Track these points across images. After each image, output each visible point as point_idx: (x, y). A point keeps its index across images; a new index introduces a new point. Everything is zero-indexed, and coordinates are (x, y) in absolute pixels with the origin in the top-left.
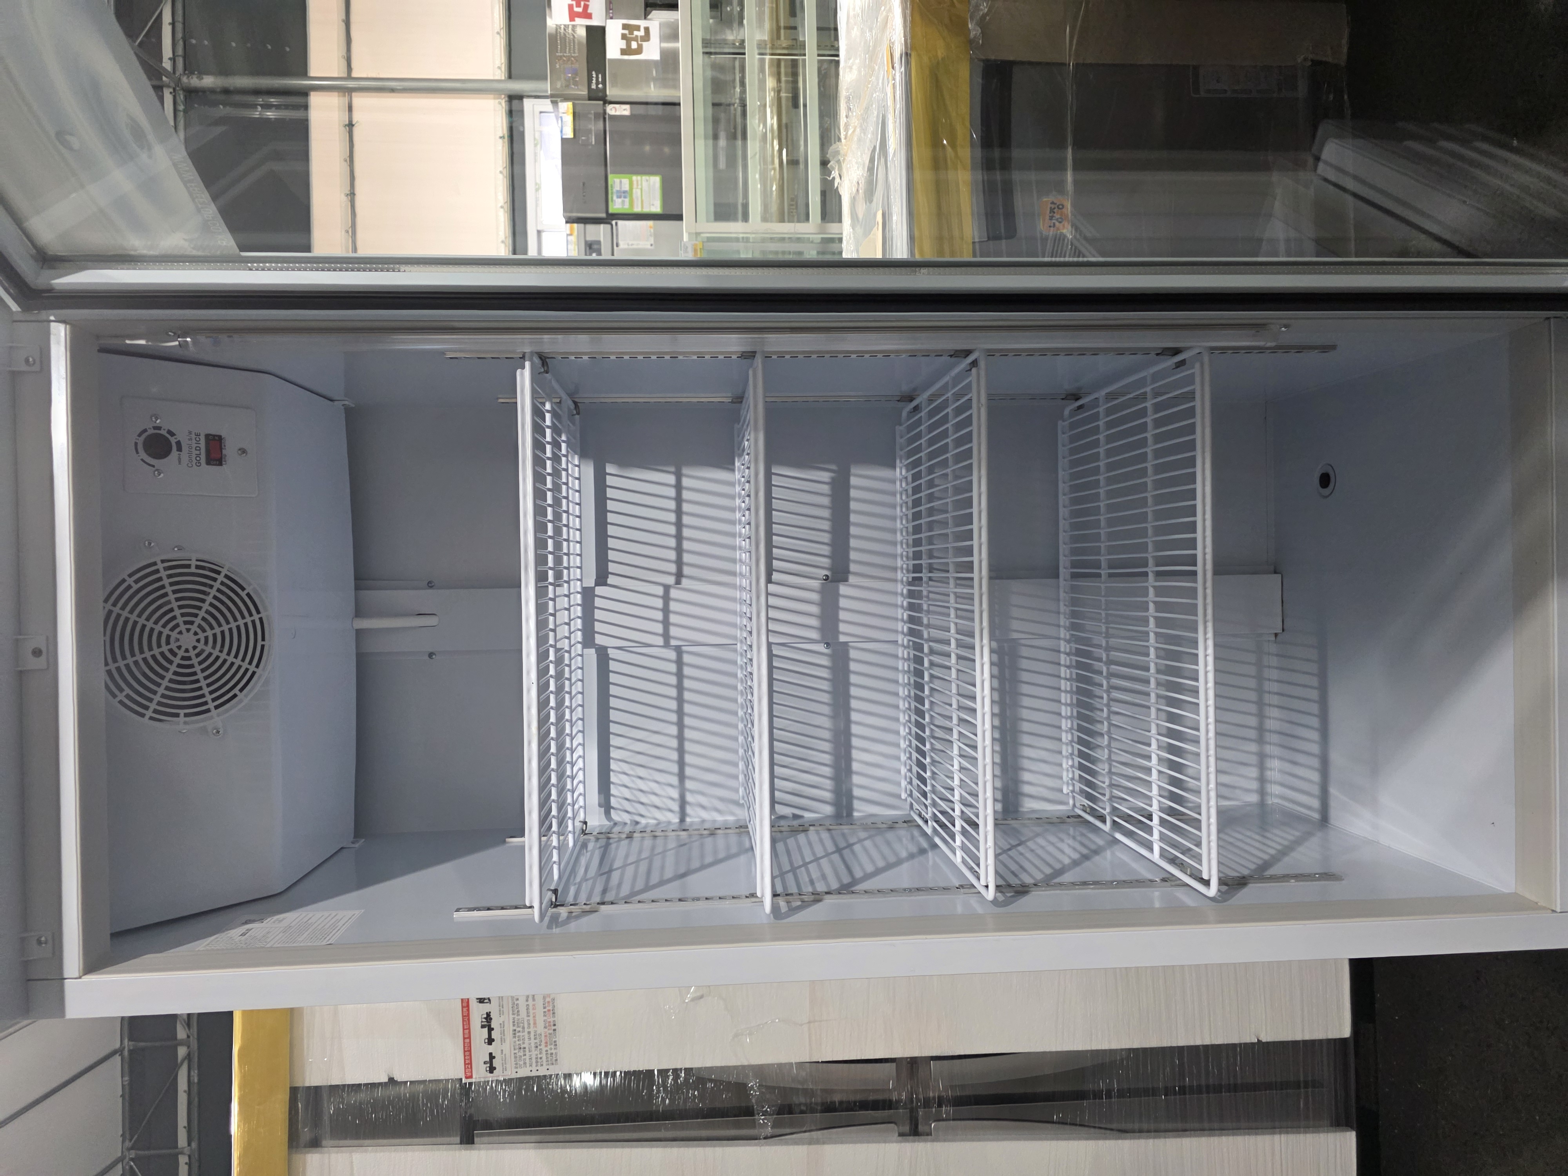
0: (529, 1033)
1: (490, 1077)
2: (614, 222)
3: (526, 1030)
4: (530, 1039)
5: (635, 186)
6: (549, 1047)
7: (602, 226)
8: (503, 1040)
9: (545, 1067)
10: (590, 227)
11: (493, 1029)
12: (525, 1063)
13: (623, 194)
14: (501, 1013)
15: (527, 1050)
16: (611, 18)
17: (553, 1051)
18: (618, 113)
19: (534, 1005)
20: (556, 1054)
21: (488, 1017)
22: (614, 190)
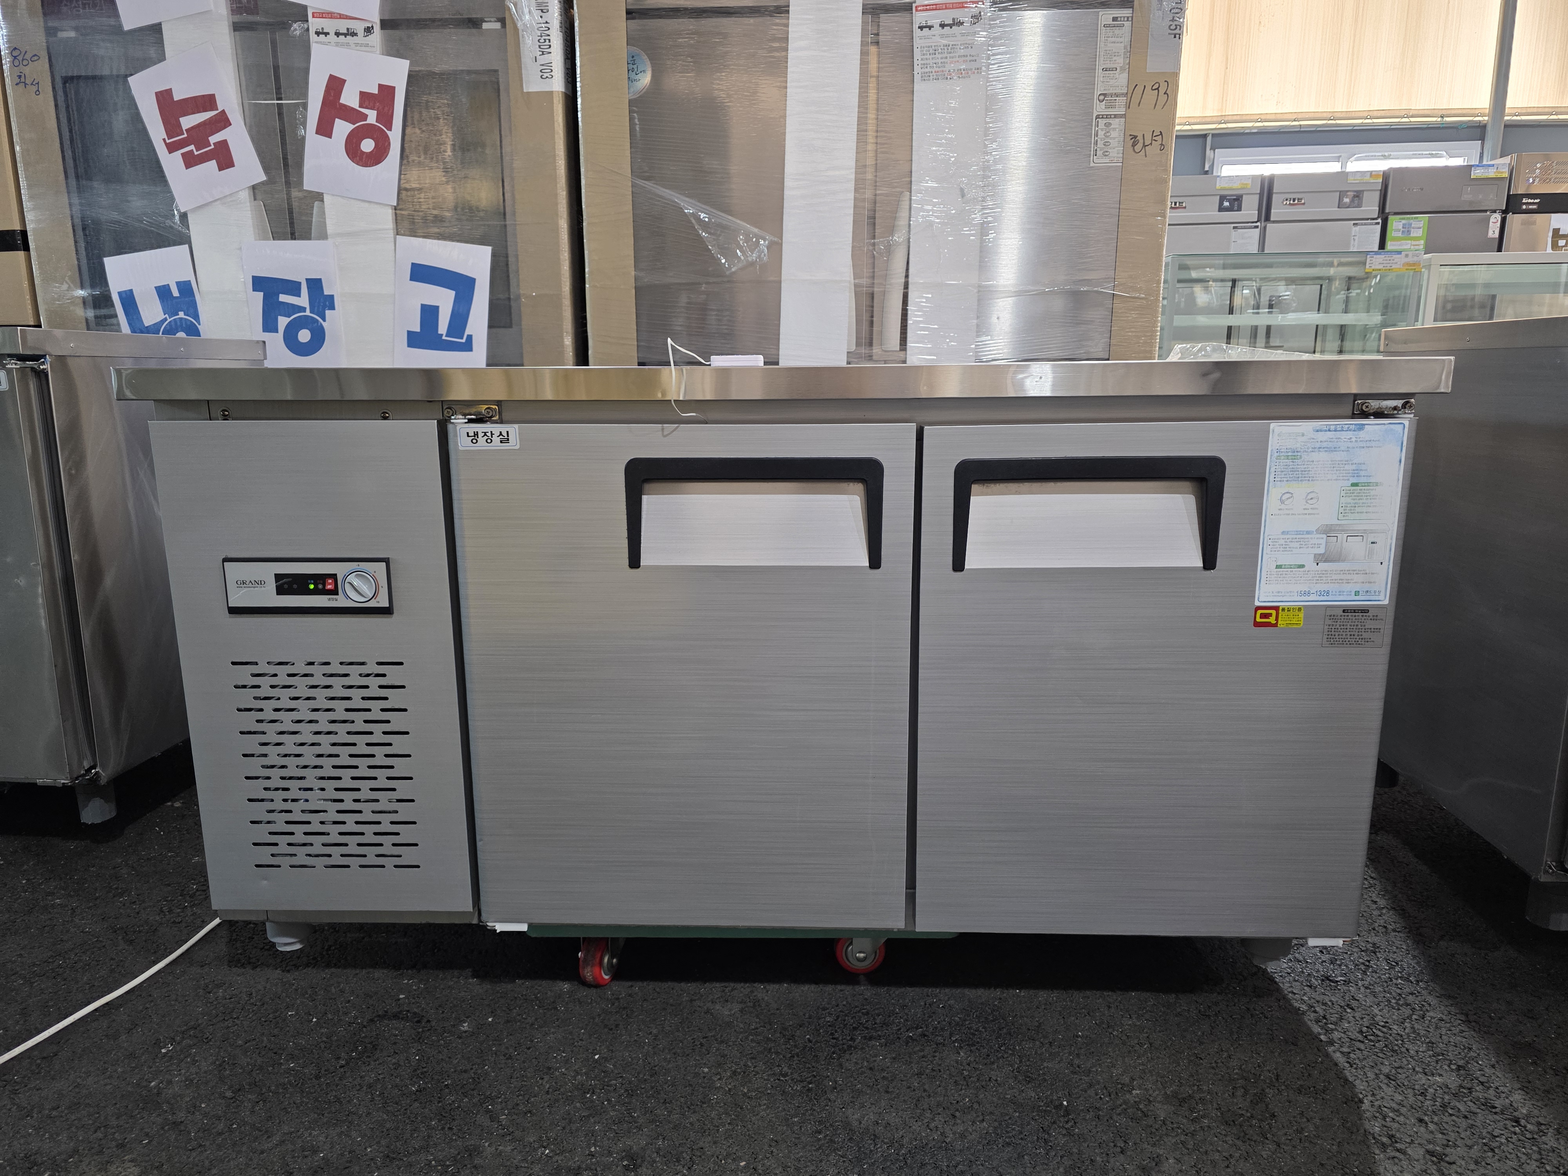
0: (946, 58)
1: (916, 26)
2: (1380, 220)
3: (948, 55)
4: (942, 58)
5: (1414, 243)
6: (935, 74)
7: (1378, 208)
8: (942, 36)
9: (920, 71)
10: (1376, 197)
11: (951, 28)
12: (924, 55)
13: (1407, 230)
14: (963, 35)
15: (934, 56)
17: (931, 78)
19: (967, 61)
20: (929, 80)
21: (961, 23)
22: (1411, 221)
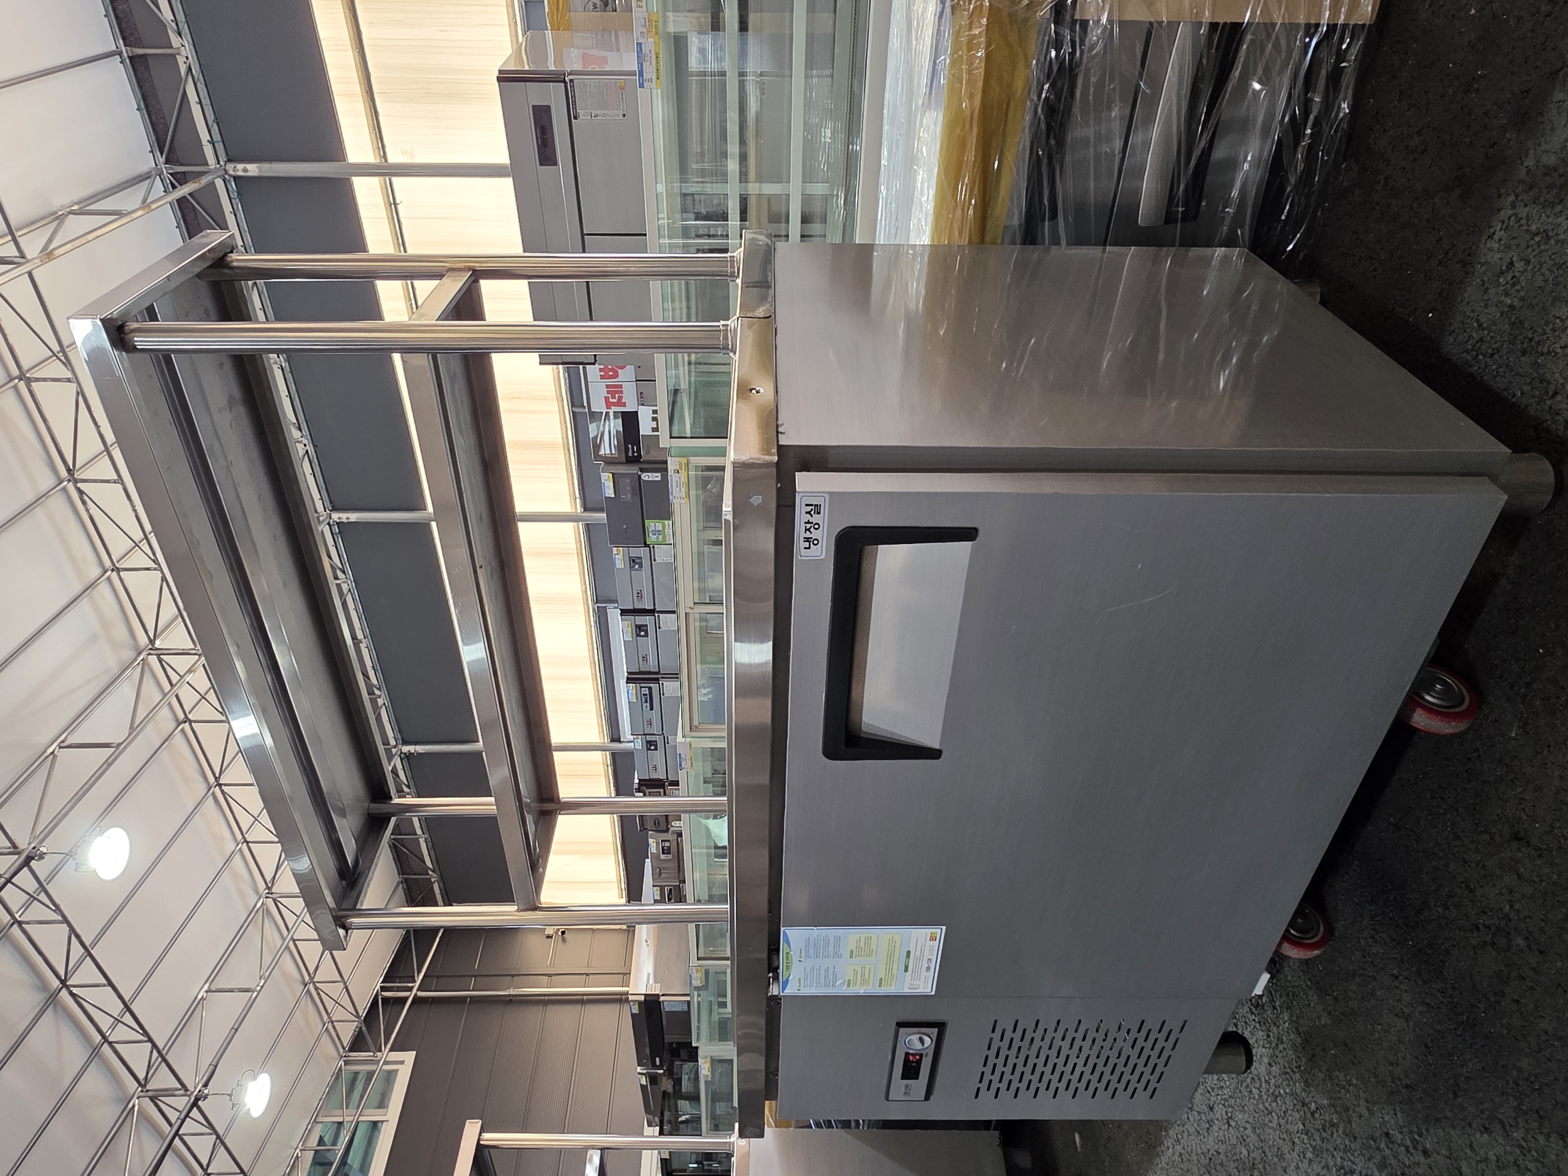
13: (657, 532)
16: (643, 405)
18: (650, 479)
22: (650, 530)
